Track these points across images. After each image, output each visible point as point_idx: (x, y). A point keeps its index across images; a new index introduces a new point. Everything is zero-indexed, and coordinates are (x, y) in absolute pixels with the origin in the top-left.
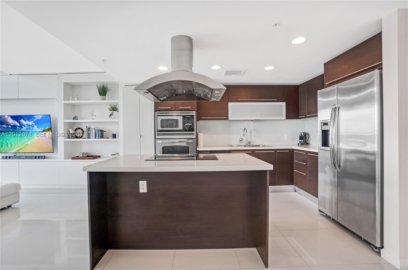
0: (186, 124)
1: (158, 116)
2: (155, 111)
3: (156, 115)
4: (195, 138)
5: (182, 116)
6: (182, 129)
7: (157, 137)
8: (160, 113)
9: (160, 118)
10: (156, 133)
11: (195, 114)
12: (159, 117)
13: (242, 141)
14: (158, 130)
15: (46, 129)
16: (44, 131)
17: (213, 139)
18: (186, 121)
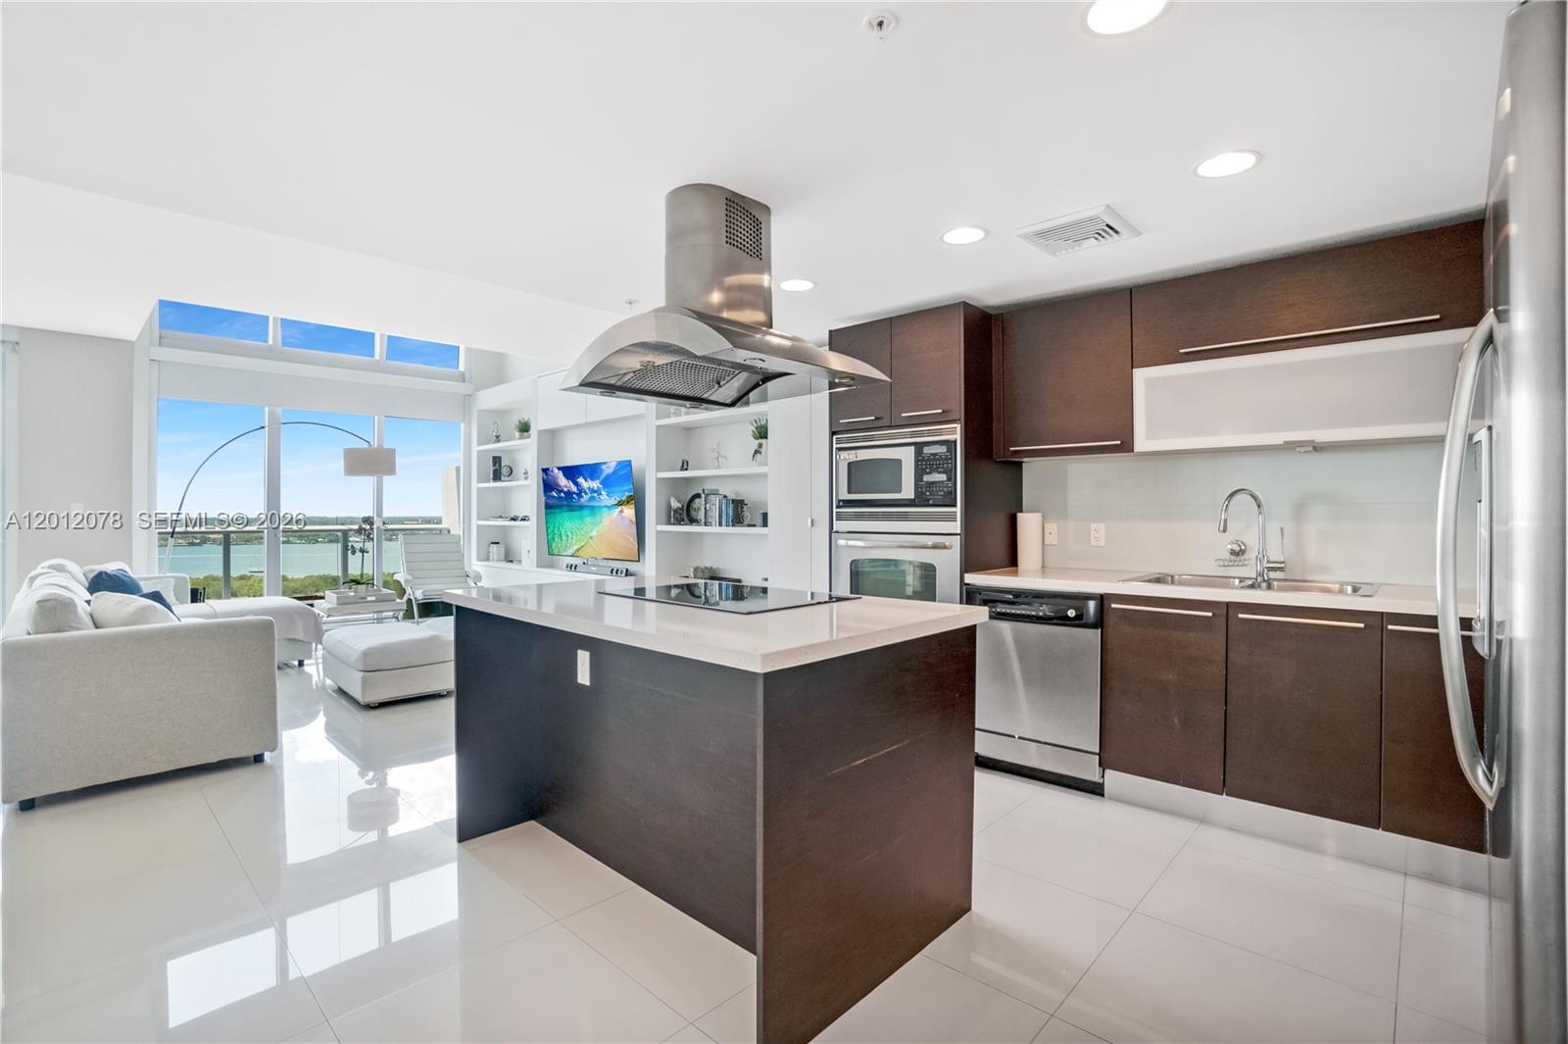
0: (926, 478)
1: (839, 449)
2: (833, 433)
3: (835, 446)
4: (959, 532)
5: (913, 448)
6: (913, 497)
7: (838, 525)
8: (849, 440)
9: (845, 459)
10: (835, 510)
11: (958, 436)
12: (844, 455)
13: (1245, 556)
14: (839, 501)
15: (624, 499)
16: (620, 504)
17: (1093, 543)
18: (926, 465)
